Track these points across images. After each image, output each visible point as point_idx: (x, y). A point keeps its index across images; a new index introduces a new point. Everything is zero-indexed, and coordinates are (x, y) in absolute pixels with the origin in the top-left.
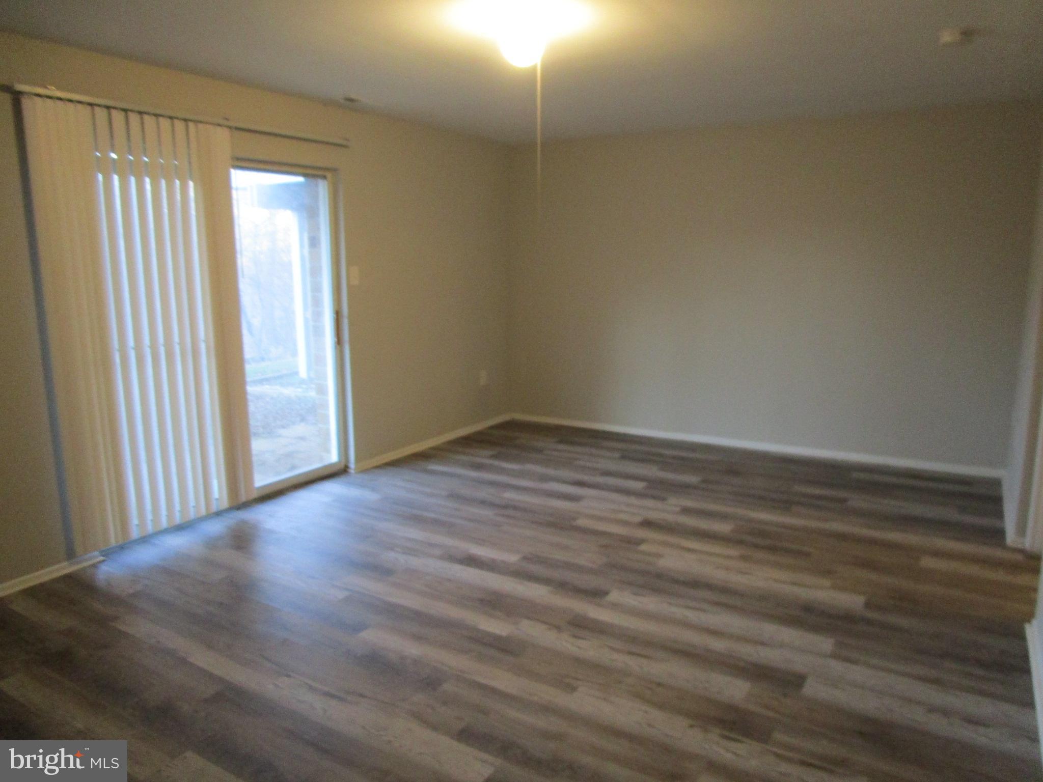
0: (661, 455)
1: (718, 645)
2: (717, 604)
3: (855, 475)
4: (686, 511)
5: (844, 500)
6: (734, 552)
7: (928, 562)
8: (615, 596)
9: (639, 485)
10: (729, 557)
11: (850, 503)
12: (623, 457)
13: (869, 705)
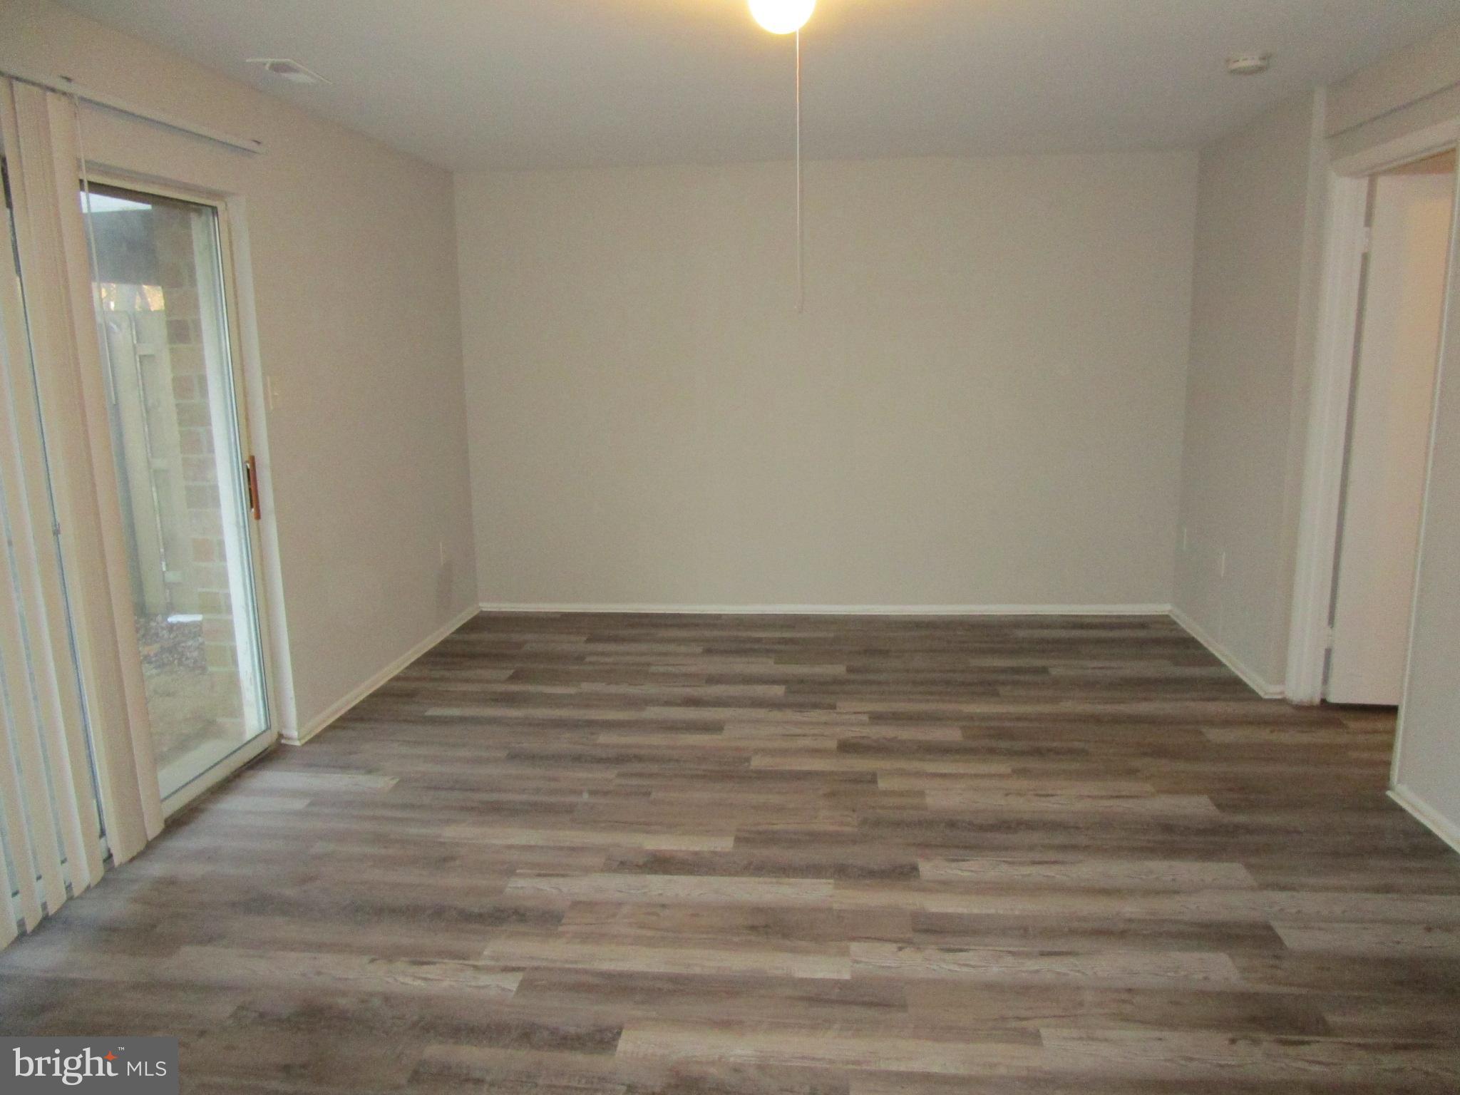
0: (759, 640)
1: (1132, 909)
2: (1064, 848)
3: (1021, 634)
4: (877, 718)
5: (1044, 670)
6: (1002, 767)
7: (1216, 735)
8: (929, 868)
9: (778, 691)
10: (1001, 776)
11: (1054, 672)
12: (709, 651)
13: (1365, 941)
